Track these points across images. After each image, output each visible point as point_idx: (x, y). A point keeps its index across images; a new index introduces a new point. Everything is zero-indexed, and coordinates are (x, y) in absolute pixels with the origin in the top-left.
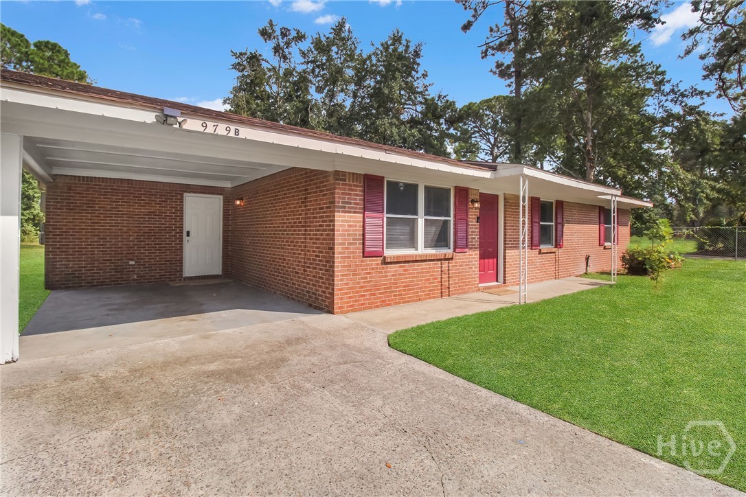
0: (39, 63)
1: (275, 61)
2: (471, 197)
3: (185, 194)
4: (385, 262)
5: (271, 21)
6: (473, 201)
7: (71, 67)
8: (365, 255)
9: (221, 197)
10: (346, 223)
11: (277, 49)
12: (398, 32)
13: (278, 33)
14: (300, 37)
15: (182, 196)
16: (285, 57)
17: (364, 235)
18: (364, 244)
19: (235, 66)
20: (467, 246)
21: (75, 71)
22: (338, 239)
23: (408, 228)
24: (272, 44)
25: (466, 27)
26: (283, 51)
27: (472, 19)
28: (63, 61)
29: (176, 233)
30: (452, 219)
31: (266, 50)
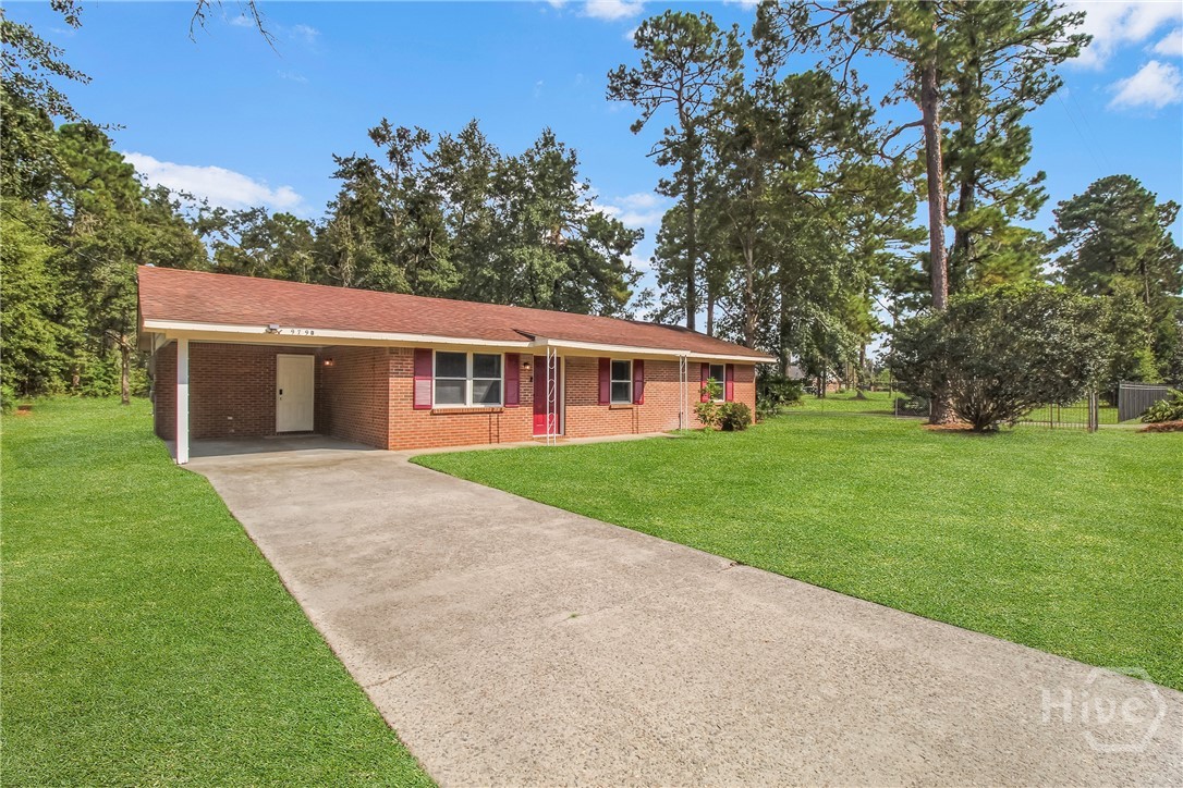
0: (70, 156)
1: (391, 169)
2: (523, 360)
3: (278, 355)
4: (433, 414)
5: (385, 120)
6: (526, 364)
7: (113, 159)
8: (416, 407)
9: (313, 357)
10: (398, 385)
11: (393, 154)
12: (549, 133)
13: (394, 133)
14: (423, 138)
15: (275, 357)
16: (403, 164)
17: (414, 393)
18: (414, 400)
19: (339, 175)
20: (518, 402)
21: (118, 165)
22: (392, 396)
23: (457, 388)
24: (386, 147)
25: (636, 128)
26: (402, 156)
27: (642, 119)
28: (101, 152)
29: (270, 393)
30: (502, 379)
31: (379, 155)
